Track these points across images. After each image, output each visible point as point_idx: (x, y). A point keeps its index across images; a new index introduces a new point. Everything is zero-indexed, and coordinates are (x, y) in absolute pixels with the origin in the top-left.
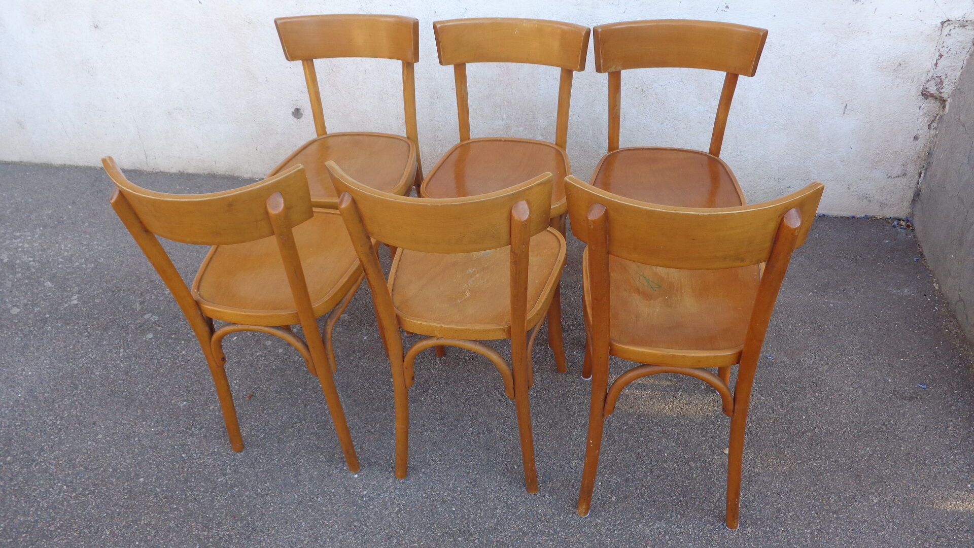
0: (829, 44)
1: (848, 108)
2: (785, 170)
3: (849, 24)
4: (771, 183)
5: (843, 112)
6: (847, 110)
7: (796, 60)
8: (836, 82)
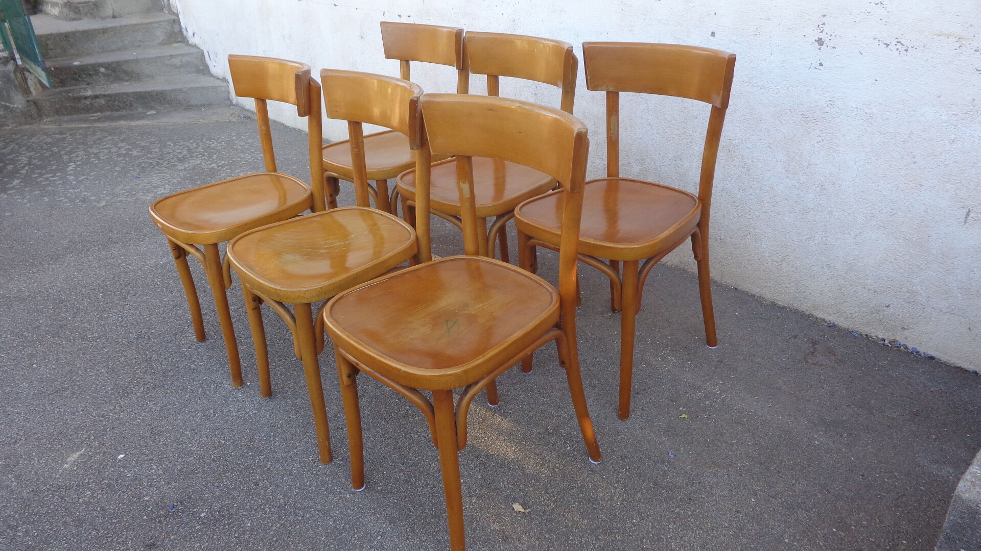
0: (945, 125)
1: (971, 215)
2: (883, 282)
3: (974, 100)
4: (865, 295)
5: (963, 220)
6: (969, 218)
7: (903, 140)
8: (954, 177)
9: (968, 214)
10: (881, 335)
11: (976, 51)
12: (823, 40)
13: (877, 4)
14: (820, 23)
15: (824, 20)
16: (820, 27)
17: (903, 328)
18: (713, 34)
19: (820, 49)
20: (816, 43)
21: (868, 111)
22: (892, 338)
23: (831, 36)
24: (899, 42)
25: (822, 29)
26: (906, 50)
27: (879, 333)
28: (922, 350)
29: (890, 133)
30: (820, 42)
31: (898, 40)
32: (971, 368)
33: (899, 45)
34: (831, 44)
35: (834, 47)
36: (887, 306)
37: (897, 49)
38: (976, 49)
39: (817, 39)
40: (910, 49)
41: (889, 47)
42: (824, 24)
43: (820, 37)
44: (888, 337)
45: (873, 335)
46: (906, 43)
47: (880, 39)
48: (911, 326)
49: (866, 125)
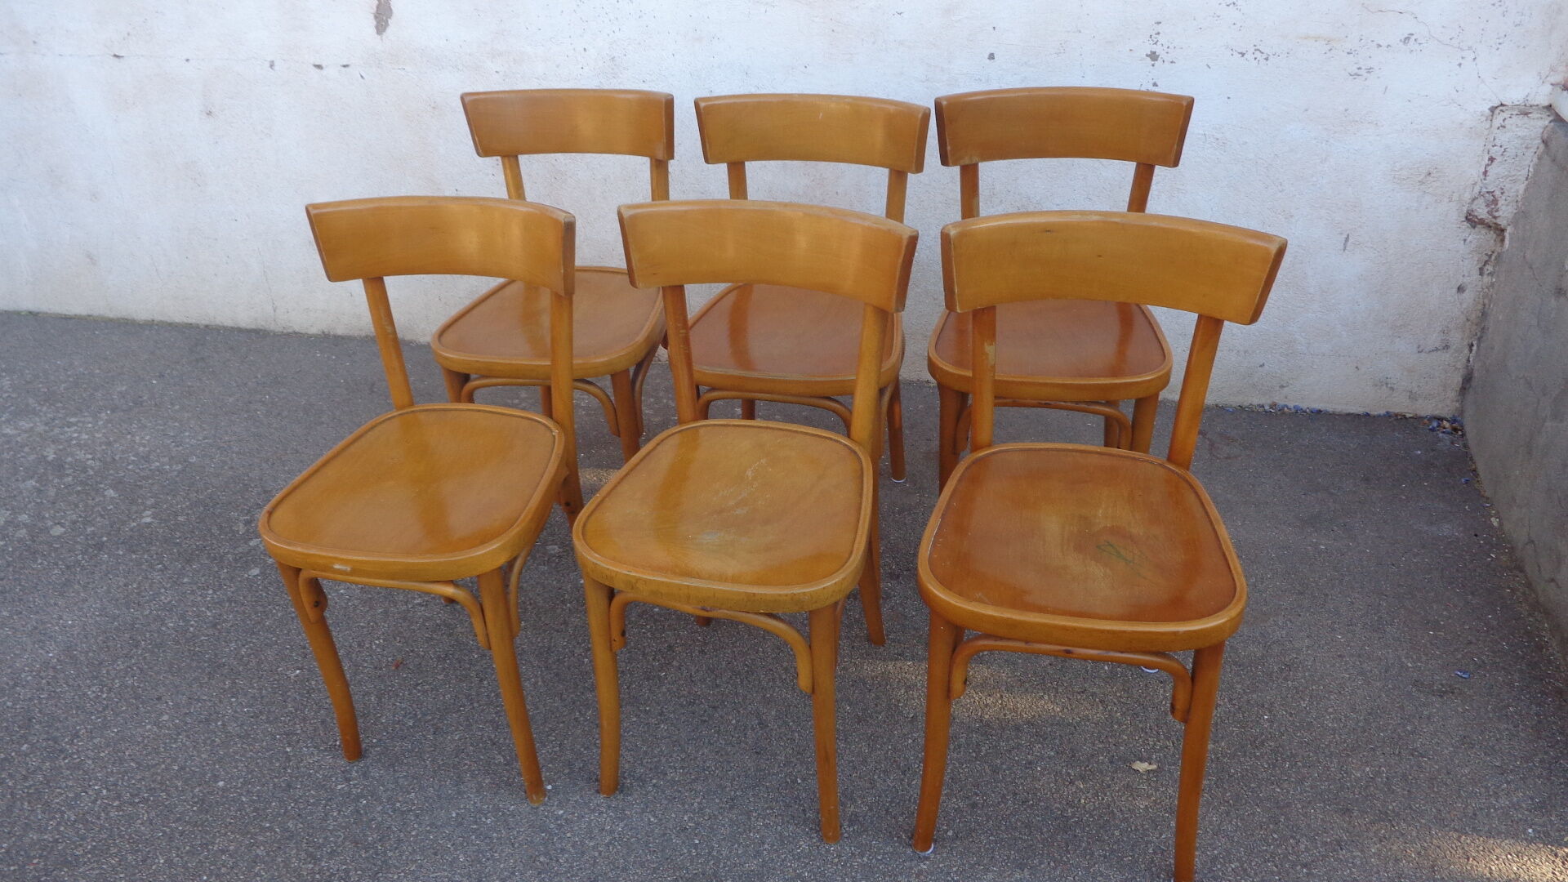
0: (1315, 141)
1: (1351, 240)
3: (1346, 110)
4: (1233, 359)
5: (1342, 247)
6: (1349, 243)
7: (1266, 166)
8: (1329, 201)
9: (1347, 239)
10: (1256, 401)
11: (1348, 53)
12: (1157, 54)
13: (1228, 5)
14: (1153, 33)
15: (1159, 28)
16: (1154, 38)
17: (1282, 387)
18: (991, 57)
19: (1153, 65)
20: (1149, 59)
21: (1218, 136)
22: (1269, 402)
23: (1168, 48)
24: (1258, 50)
25: (1155, 40)
26: (1267, 59)
27: (1255, 400)
28: (1304, 405)
29: (1250, 160)
30: (1153, 56)
31: (1256, 48)
32: (1360, 410)
33: (1258, 54)
34: (1168, 58)
35: (1172, 62)
36: (1261, 366)
37: (1255, 59)
38: (1349, 51)
39: (1149, 53)
40: (1271, 58)
41: (1245, 56)
42: (1158, 33)
43: (1153, 50)
44: (1266, 401)
45: (1246, 404)
46: (1266, 50)
47: (1234, 48)
48: (1291, 382)
49: (1218, 154)
